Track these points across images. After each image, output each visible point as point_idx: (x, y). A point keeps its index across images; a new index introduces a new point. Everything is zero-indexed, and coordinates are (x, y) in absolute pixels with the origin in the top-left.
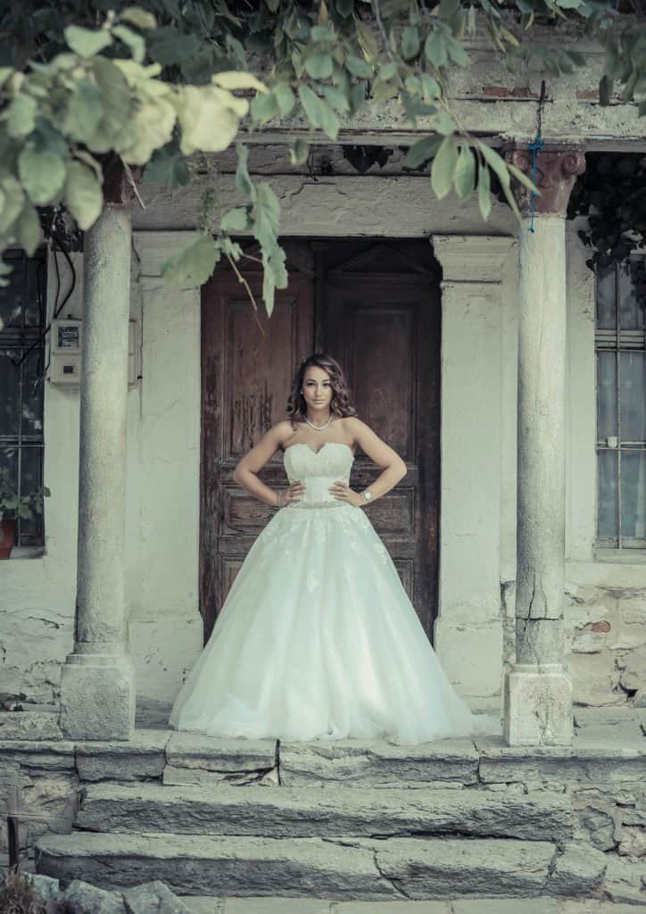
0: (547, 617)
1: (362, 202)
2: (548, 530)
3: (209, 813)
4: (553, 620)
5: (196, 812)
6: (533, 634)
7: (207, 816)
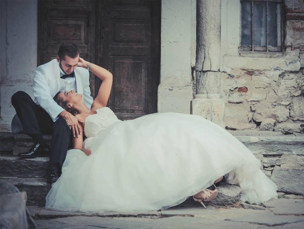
0: (212, 70)
2: (212, 26)
3: (35, 166)
4: (215, 71)
5: (29, 166)
6: (204, 79)
7: (34, 167)
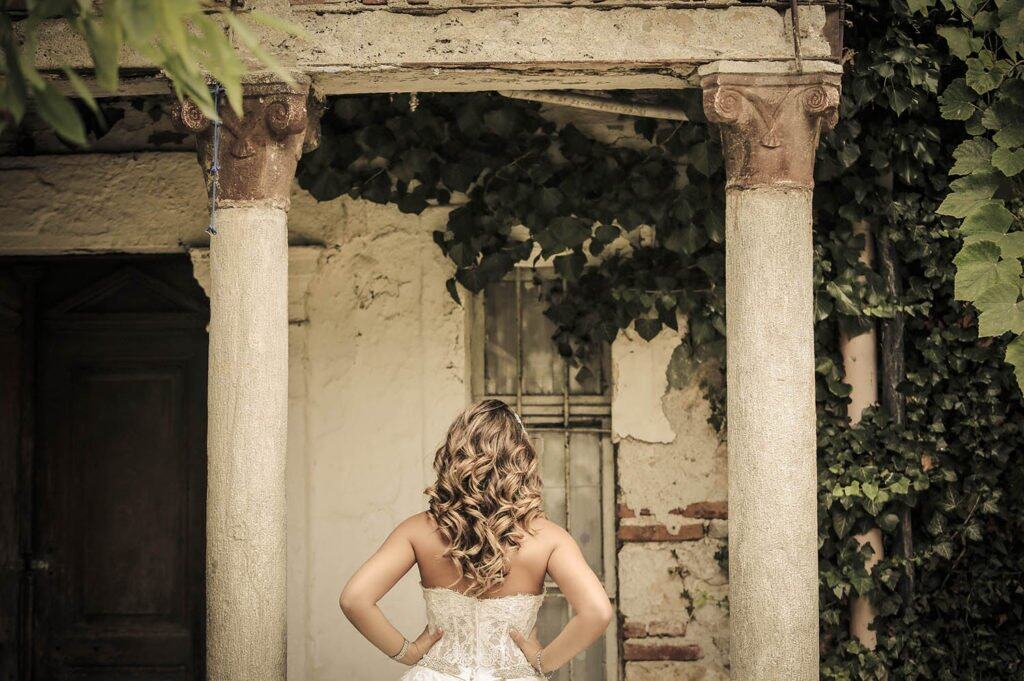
1: (80, 197)
